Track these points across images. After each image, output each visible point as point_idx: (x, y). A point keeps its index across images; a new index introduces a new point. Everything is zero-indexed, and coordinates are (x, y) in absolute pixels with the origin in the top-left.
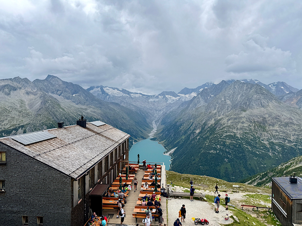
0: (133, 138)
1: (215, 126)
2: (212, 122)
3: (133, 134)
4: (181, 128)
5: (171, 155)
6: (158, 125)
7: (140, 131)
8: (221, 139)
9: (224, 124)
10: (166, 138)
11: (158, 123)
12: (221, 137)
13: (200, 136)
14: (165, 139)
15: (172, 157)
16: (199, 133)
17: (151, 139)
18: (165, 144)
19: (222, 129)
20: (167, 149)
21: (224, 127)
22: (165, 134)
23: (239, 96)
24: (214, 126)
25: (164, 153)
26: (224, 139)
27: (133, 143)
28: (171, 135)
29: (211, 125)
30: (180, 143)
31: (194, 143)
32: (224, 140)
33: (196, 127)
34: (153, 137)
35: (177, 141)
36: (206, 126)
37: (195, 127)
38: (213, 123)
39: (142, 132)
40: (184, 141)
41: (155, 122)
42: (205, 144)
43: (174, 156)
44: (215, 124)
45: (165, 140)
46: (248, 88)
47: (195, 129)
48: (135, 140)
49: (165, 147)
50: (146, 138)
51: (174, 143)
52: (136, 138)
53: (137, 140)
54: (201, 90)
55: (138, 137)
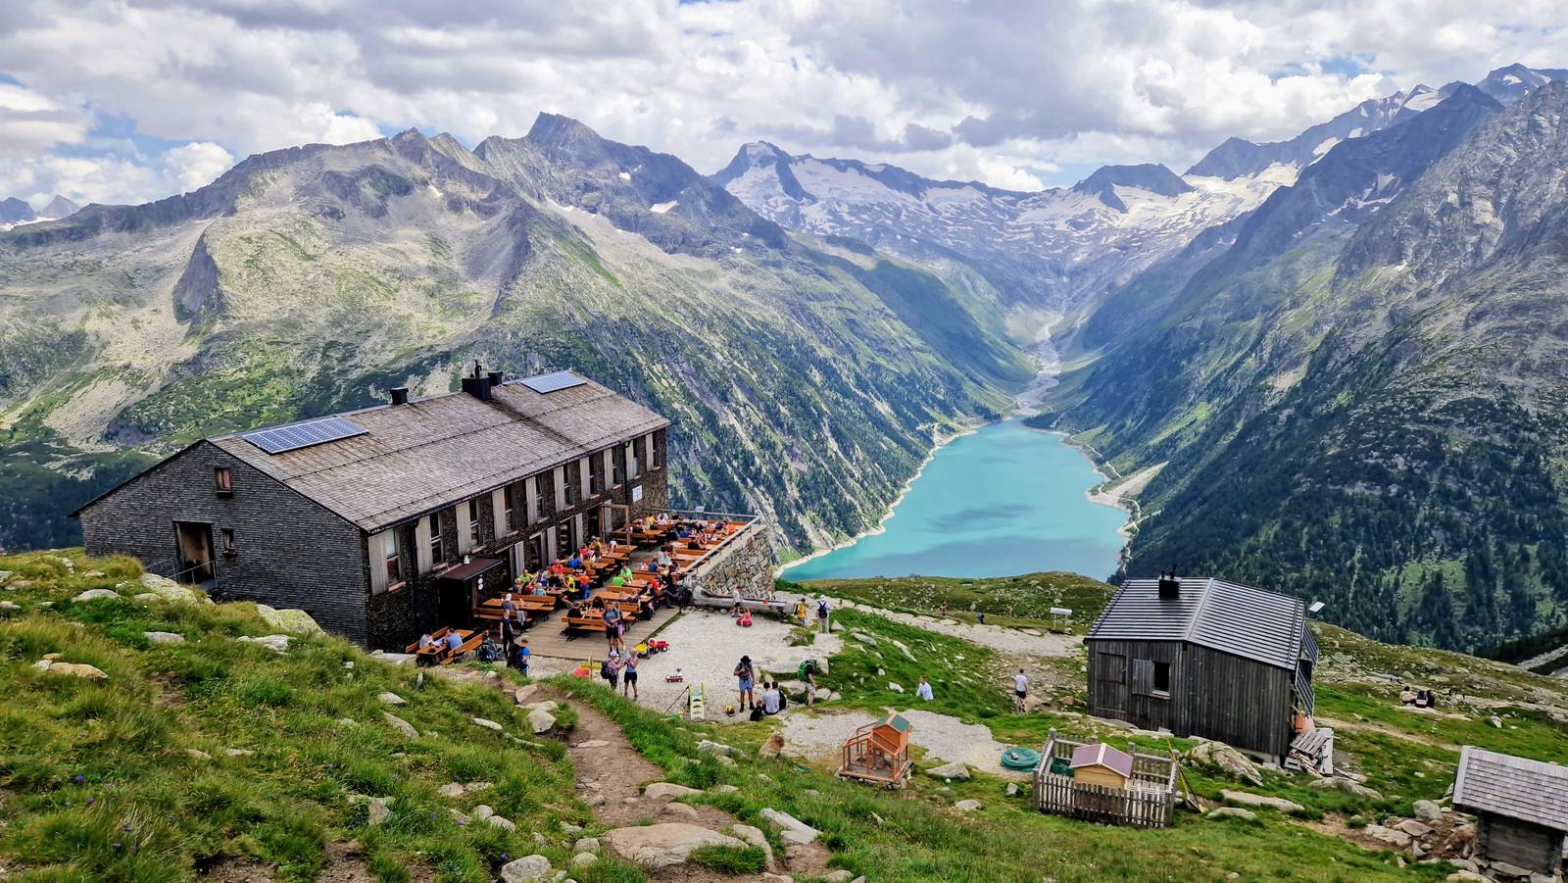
0: (932, 413)
1: (1388, 351)
2: (1377, 328)
3: (934, 399)
4: (1189, 362)
5: (1129, 505)
7: (972, 379)
8: (1419, 420)
9: (1444, 340)
10: (1104, 417)
12: (1422, 408)
13: (1298, 407)
14: (1101, 421)
15: (1134, 510)
16: (1294, 391)
17: (1030, 423)
18: (1102, 449)
19: (1433, 366)
20: (1108, 472)
21: (1444, 359)
22: (1101, 394)
24: (1382, 350)
25: (1094, 492)
26: (1437, 422)
27: (936, 437)
28: (1133, 403)
29: (1368, 346)
30: (1183, 445)
31: (1259, 442)
32: (1438, 430)
33: (1280, 356)
34: (1036, 413)
35: (1165, 434)
36: (1337, 355)
37: (1272, 357)
38: (1381, 334)
39: (979, 384)
40: (1206, 435)
41: (1054, 332)
42: (1323, 448)
43: (1146, 509)
44: (1392, 340)
45: (1101, 429)
47: (1269, 370)
48: (946, 426)
49: (1099, 462)
50: (998, 417)
51: (1151, 443)
52: (951, 415)
53: (953, 424)
54: (1324, 148)
55: (960, 409)
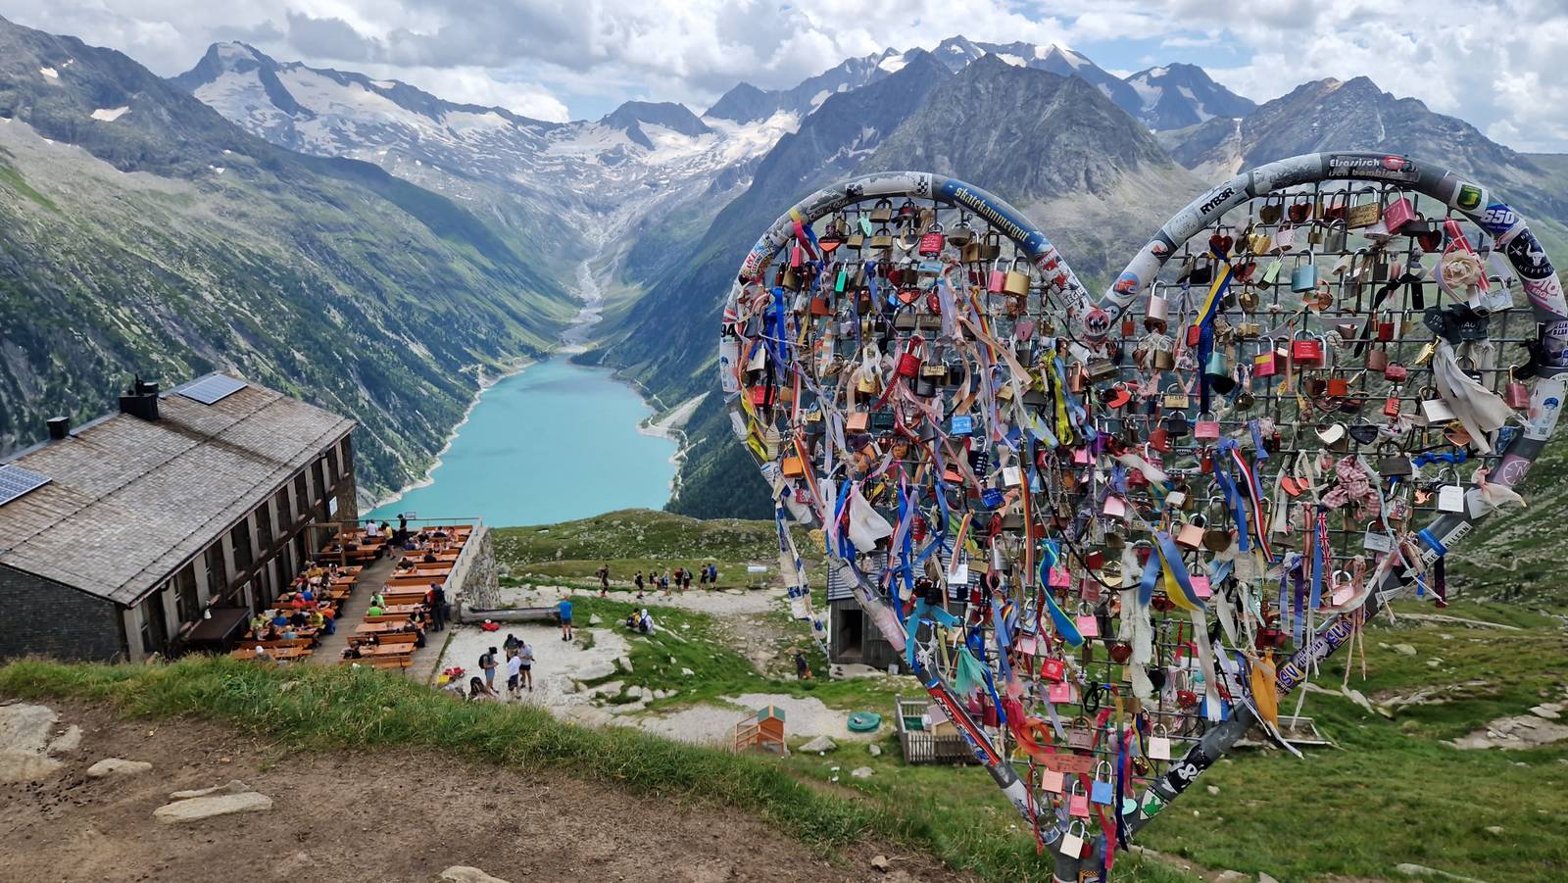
0: (475, 354)
3: (475, 338)
5: (677, 435)
6: (605, 283)
10: (648, 351)
11: (609, 276)
14: (645, 356)
15: (682, 440)
17: (577, 360)
22: (644, 329)
23: (995, 134)
25: (644, 425)
27: (481, 380)
28: (674, 337)
34: (582, 350)
35: (705, 366)
41: (593, 268)
43: (692, 437)
46: (1035, 97)
48: (491, 367)
49: (646, 395)
50: (546, 356)
51: (694, 375)
52: (495, 355)
53: (498, 364)
54: (820, 99)
55: (504, 348)
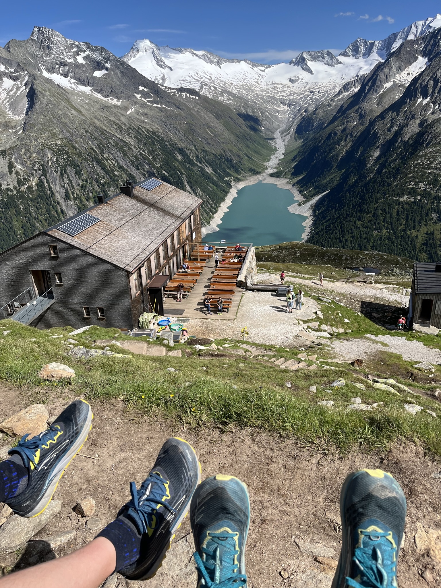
0: (231, 172)
3: (231, 166)
5: (313, 209)
6: (287, 140)
7: (247, 156)
8: (430, 168)
11: (288, 137)
14: (302, 173)
15: (315, 212)
17: (272, 175)
18: (302, 186)
20: (305, 196)
24: (418, 138)
25: (300, 205)
27: (233, 183)
29: (412, 136)
30: (336, 183)
34: (275, 171)
38: (418, 131)
39: (250, 158)
41: (282, 133)
45: (302, 176)
48: (236, 178)
49: (301, 191)
50: (259, 173)
51: (323, 183)
52: (239, 173)
53: (240, 177)
54: (397, 44)
55: (242, 170)
